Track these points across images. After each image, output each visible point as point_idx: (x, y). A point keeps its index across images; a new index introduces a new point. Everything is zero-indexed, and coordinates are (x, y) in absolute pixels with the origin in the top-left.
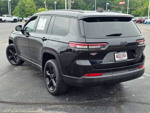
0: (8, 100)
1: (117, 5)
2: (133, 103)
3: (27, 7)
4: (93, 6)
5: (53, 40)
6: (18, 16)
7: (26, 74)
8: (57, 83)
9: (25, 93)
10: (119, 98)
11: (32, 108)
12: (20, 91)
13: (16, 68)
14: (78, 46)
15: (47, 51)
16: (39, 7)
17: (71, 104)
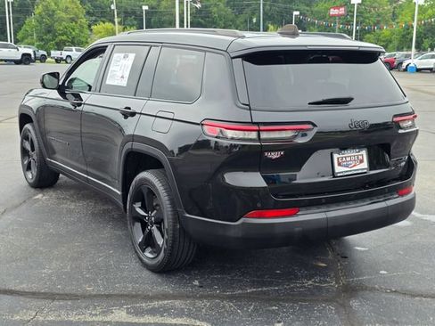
0: (24, 286)
1: (323, 18)
2: (384, 295)
3: (61, 20)
4: (254, 20)
5: (156, 116)
6: (33, 44)
7: (70, 212)
8: (166, 236)
9: (74, 266)
10: (343, 281)
11: (95, 309)
12: (57, 260)
13: (40, 196)
14: (230, 134)
15: (138, 146)
16: (96, 21)
17: (209, 296)
